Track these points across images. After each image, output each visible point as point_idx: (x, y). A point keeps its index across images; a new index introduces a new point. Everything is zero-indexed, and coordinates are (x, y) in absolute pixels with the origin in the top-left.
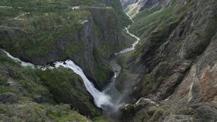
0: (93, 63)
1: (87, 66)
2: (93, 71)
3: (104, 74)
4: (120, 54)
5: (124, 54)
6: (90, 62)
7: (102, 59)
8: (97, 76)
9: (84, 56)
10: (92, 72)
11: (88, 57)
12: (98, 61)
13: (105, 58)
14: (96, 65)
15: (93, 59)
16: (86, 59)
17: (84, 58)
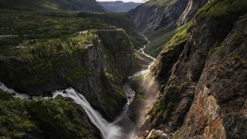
0: (100, 90)
1: (92, 94)
2: (101, 99)
3: (114, 101)
5: (138, 77)
6: (97, 89)
7: (112, 84)
8: (106, 105)
9: (89, 83)
10: (99, 100)
11: (94, 83)
12: (106, 87)
13: (116, 83)
14: (105, 91)
15: (101, 85)
16: (91, 86)
17: (89, 85)
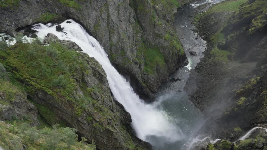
0: (130, 30)
1: (115, 39)
2: (132, 52)
3: (159, 59)
4: (205, 5)
5: (217, 4)
6: (124, 27)
7: (156, 18)
8: (140, 65)
9: (108, 10)
10: (129, 53)
11: (119, 13)
12: (143, 24)
13: (164, 17)
14: (140, 35)
15: (132, 20)
16: (114, 18)
17: (109, 16)
